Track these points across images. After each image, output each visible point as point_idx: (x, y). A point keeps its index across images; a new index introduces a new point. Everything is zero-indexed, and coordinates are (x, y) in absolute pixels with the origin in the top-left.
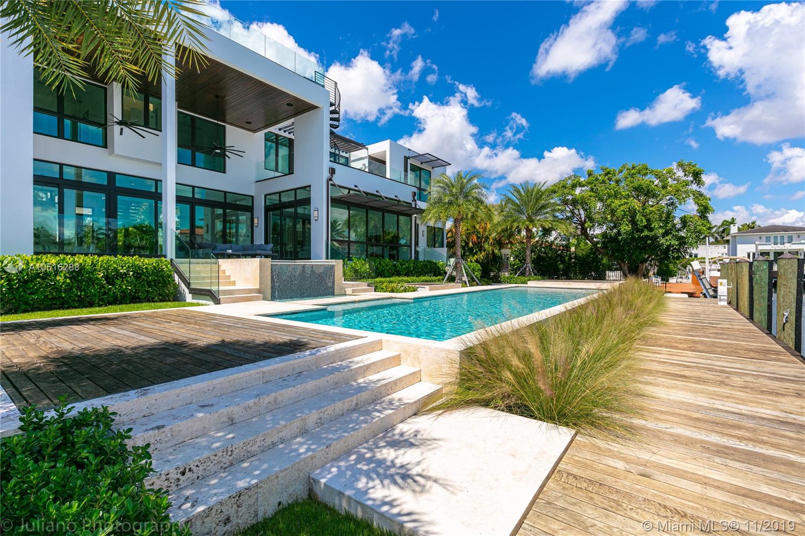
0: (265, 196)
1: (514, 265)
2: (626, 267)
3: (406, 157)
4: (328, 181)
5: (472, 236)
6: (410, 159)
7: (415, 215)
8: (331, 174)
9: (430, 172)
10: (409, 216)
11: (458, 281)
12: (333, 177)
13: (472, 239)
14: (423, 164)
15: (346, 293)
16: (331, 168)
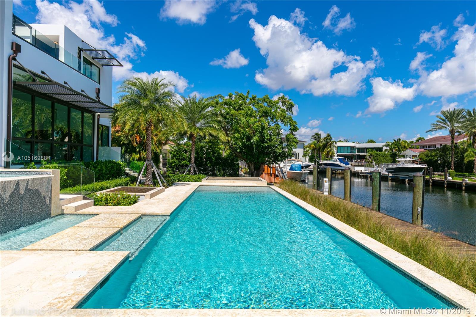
1: (172, 163)
2: (253, 166)
3: (79, 48)
4: (11, 60)
5: (136, 136)
6: (83, 51)
7: (99, 113)
8: (14, 51)
9: (99, 69)
10: (93, 113)
11: (149, 182)
12: (17, 55)
13: (136, 139)
14: (94, 59)
15: (64, 212)
16: (16, 43)
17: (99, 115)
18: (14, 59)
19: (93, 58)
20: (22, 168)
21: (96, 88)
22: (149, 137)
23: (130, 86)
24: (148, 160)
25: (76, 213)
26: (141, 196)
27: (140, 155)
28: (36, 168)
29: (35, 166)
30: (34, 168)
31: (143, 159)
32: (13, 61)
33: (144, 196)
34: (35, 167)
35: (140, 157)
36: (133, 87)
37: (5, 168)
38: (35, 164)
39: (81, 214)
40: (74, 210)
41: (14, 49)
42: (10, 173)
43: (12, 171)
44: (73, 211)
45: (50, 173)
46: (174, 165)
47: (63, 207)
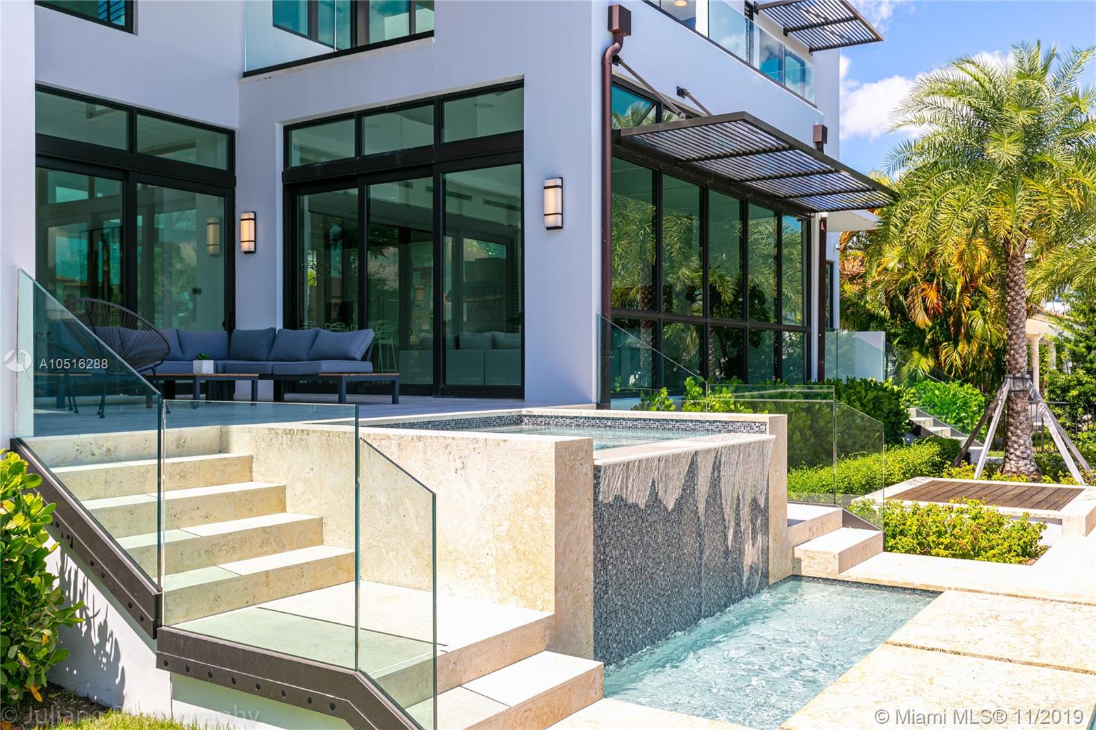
0: (288, 130)
3: (747, 4)
4: (607, 62)
5: (923, 290)
6: (757, 13)
7: (825, 214)
8: (615, 33)
9: (803, 64)
10: (804, 214)
11: (1022, 463)
12: (621, 44)
13: (924, 300)
14: (790, 34)
15: (800, 569)
16: (620, 6)
17: (823, 221)
18: (616, 59)
19: (786, 32)
20: (636, 408)
21: (815, 127)
22: (1016, 284)
23: (938, 99)
24: (1015, 378)
25: (842, 576)
26: (1049, 525)
27: (937, 357)
28: (673, 407)
29: (671, 401)
30: (668, 408)
31: (950, 372)
32: (613, 66)
33: (1060, 522)
34: (670, 405)
35: (938, 364)
36: (950, 103)
37: (599, 407)
38: (670, 394)
39: (858, 584)
40: (836, 566)
41: (616, 26)
42: (639, 425)
43: (645, 420)
44: (832, 571)
45: (763, 427)
46: (1079, 396)
47: (798, 553)
